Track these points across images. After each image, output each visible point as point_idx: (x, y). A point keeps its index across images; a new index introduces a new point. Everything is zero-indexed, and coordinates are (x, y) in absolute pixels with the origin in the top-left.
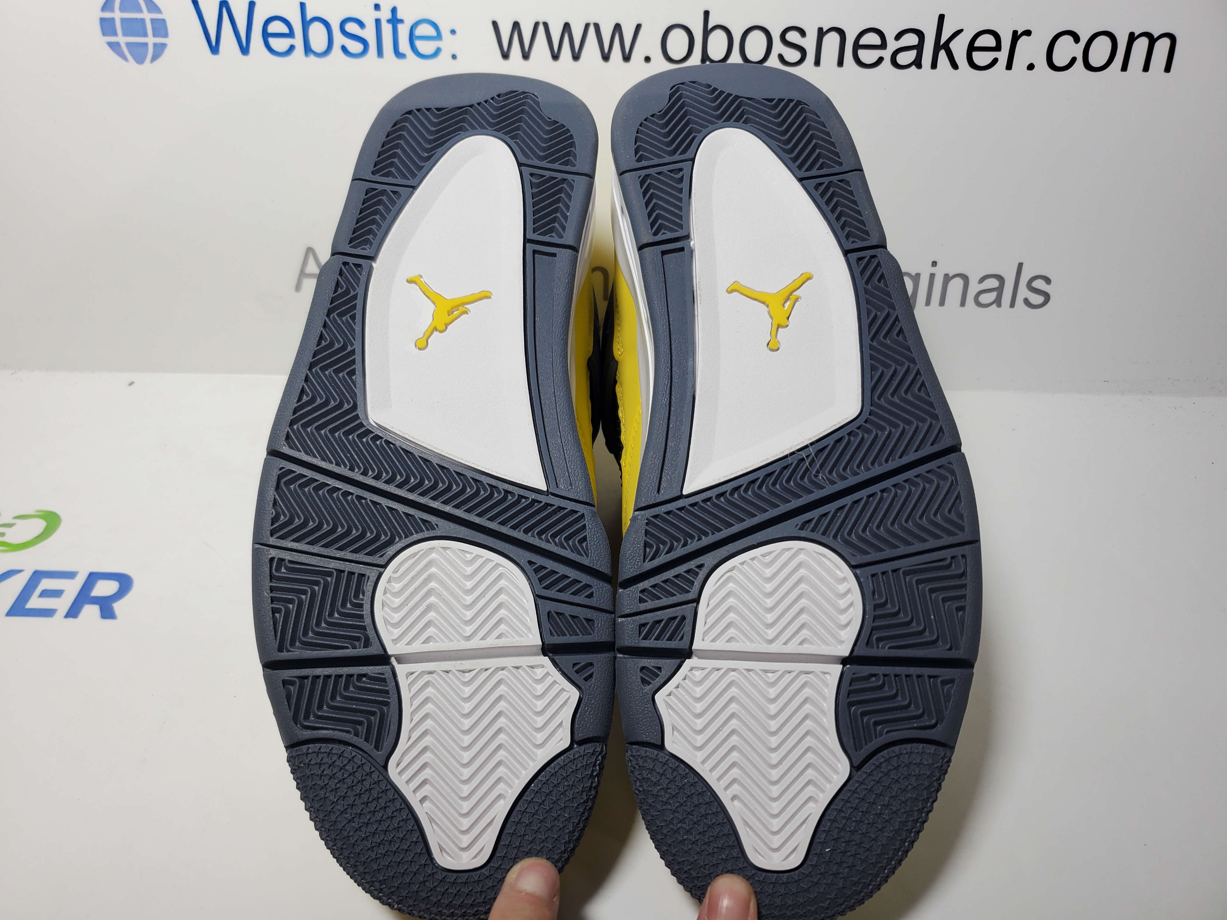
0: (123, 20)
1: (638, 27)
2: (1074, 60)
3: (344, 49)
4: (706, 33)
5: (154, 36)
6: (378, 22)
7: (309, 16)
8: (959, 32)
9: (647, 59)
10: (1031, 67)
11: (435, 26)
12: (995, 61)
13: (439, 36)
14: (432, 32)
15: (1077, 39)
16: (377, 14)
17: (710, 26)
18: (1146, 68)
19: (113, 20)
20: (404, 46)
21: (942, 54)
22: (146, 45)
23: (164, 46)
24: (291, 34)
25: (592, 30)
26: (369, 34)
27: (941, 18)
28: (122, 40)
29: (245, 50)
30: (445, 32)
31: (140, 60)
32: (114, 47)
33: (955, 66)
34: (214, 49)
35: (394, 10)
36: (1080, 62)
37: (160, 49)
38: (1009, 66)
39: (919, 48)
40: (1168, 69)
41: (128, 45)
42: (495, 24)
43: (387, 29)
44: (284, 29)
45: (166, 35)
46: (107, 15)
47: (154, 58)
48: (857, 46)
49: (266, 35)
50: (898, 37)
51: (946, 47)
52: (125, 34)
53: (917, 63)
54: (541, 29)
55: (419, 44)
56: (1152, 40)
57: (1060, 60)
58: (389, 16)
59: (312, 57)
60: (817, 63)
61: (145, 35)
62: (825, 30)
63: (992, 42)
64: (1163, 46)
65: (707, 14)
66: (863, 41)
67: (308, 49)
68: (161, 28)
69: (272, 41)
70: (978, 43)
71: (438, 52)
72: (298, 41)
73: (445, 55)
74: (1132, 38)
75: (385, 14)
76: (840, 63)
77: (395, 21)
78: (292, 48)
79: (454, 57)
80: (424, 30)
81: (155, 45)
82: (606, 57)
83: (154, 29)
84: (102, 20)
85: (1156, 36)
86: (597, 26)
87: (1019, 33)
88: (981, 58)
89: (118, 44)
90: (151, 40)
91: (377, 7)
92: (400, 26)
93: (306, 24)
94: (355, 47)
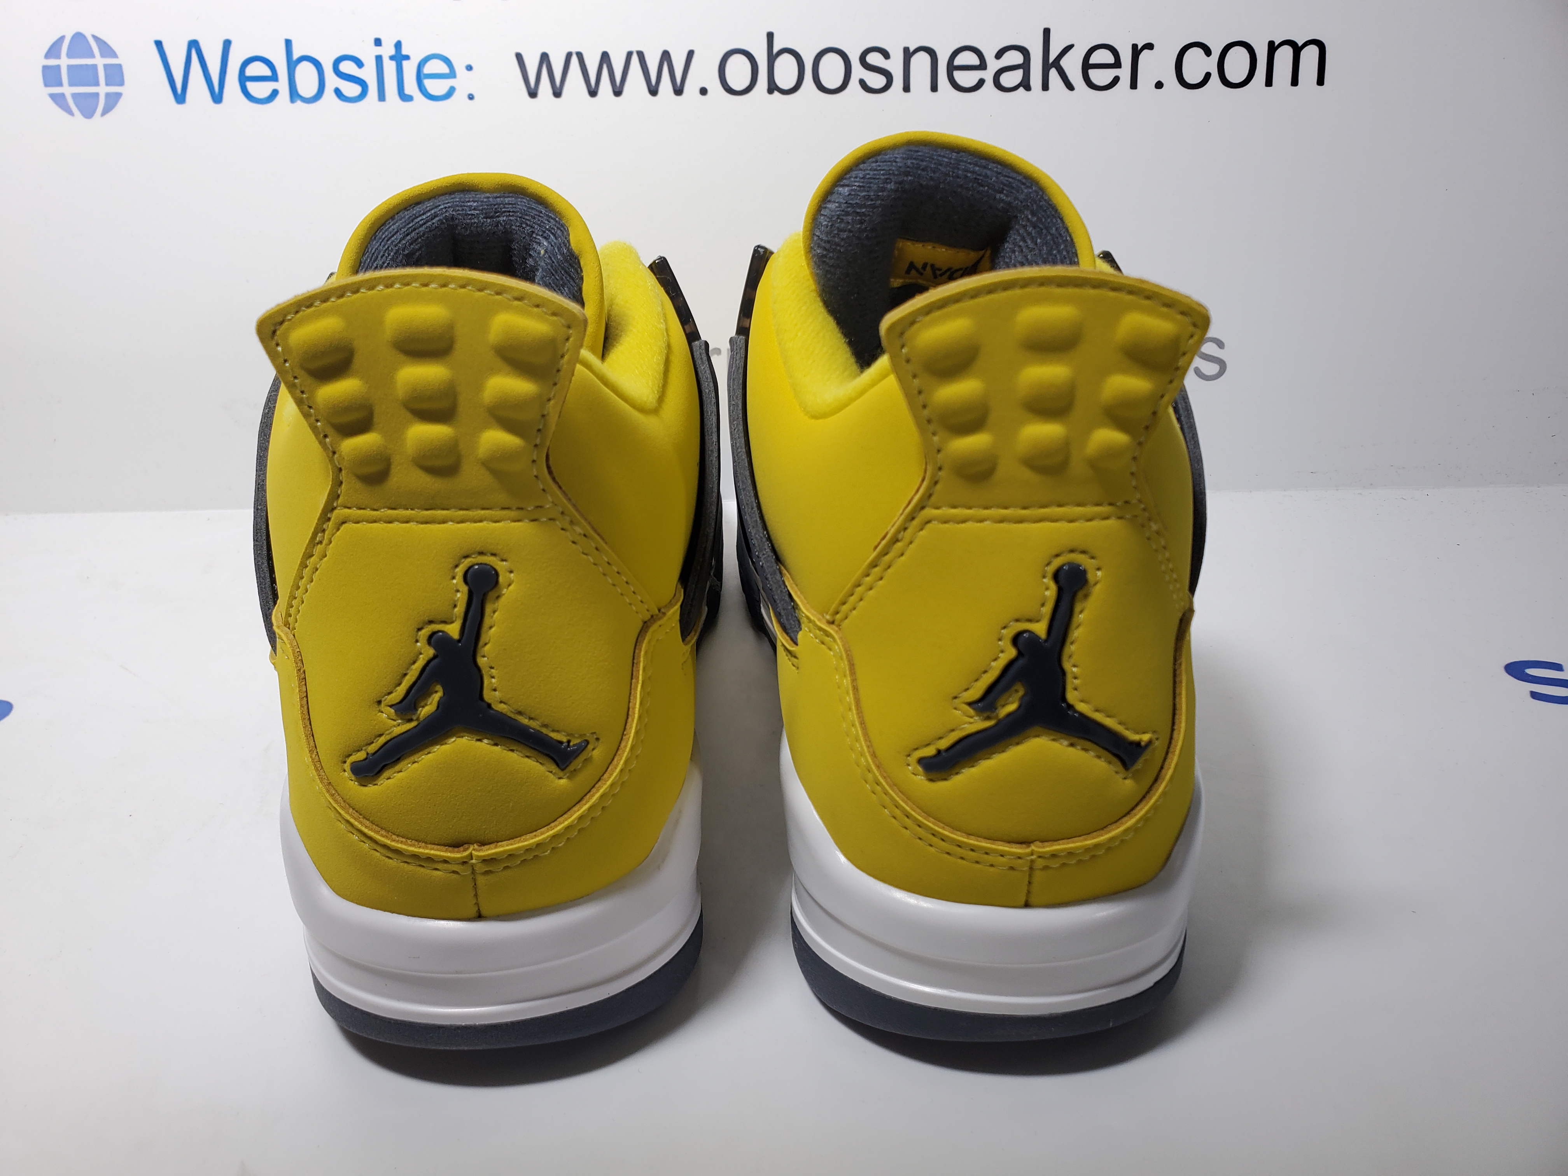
0: (70, 67)
1: (691, 54)
2: (1208, 76)
3: (338, 92)
4: (772, 58)
5: (107, 84)
6: (379, 59)
7: (296, 56)
8: (1069, 48)
9: (703, 91)
10: (1159, 85)
11: (447, 61)
12: (1116, 80)
13: (452, 74)
14: (444, 69)
15: (1208, 52)
16: (378, 51)
17: (776, 49)
18: (1295, 82)
19: (58, 67)
20: (411, 86)
21: (1053, 73)
22: (96, 95)
23: (119, 95)
24: (274, 77)
25: (635, 59)
26: (368, 74)
27: (1047, 32)
28: (67, 90)
29: (217, 98)
30: (460, 69)
31: (88, 114)
32: (59, 100)
33: (1070, 87)
34: (180, 97)
35: (398, 45)
36: (1215, 77)
37: (113, 100)
38: (1134, 85)
39: (1025, 66)
40: (1321, 81)
41: (75, 96)
42: (519, 57)
43: (390, 67)
44: (266, 71)
45: (122, 83)
46: (52, 62)
47: (105, 112)
48: (951, 68)
49: (243, 79)
50: (999, 55)
51: (1057, 64)
52: (71, 84)
53: (1025, 84)
54: (574, 61)
55: (428, 84)
56: (1297, 50)
57: (1192, 75)
58: (392, 52)
59: (299, 103)
60: (907, 88)
61: (97, 84)
62: (912, 50)
63: (1109, 58)
64: (1310, 55)
65: (770, 36)
66: (958, 61)
67: (294, 95)
68: (116, 75)
69: (251, 86)
70: (1093, 60)
71: (451, 92)
72: (282, 85)
73: (460, 95)
74: (1272, 48)
75: (387, 50)
76: (934, 88)
77: (399, 57)
78: (275, 93)
79: (471, 97)
80: (434, 66)
81: (108, 95)
82: (653, 91)
83: (107, 76)
84: (45, 68)
85: (1300, 45)
86: (641, 55)
87: (1139, 47)
88: (1100, 77)
89: (63, 95)
90: (103, 89)
91: (378, 42)
92: (405, 63)
93: (292, 65)
94: (352, 90)
